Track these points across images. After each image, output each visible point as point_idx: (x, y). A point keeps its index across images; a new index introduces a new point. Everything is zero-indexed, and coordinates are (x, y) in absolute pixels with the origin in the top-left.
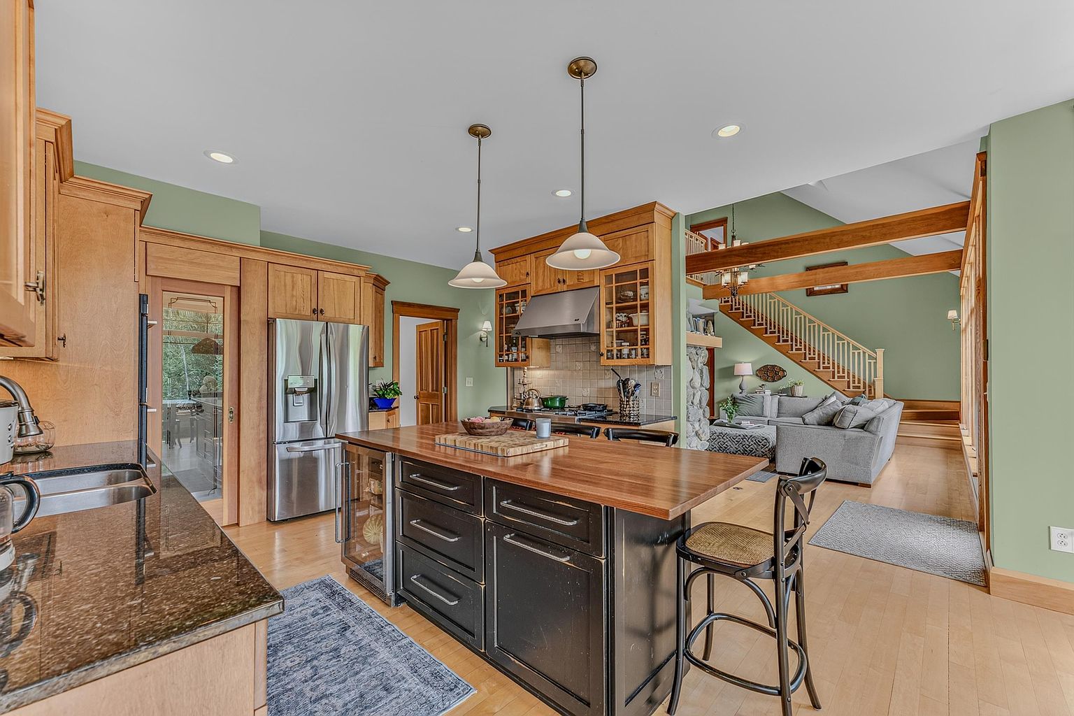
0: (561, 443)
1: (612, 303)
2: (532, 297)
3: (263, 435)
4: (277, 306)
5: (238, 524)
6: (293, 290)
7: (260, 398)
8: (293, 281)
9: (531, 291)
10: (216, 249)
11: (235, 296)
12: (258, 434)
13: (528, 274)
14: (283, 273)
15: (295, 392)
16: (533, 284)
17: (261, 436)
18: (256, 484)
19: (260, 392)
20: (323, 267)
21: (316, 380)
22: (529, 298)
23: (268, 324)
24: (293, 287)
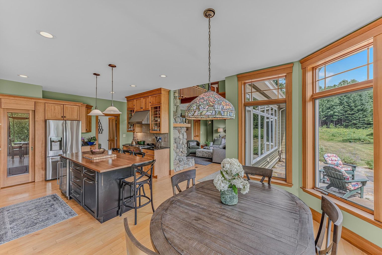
0: (113, 156)
1: (152, 115)
2: (135, 112)
3: (44, 155)
4: (48, 115)
5: (34, 182)
6: (54, 111)
7: (42, 144)
8: (54, 108)
9: (135, 111)
10: (26, 99)
11: (33, 113)
12: (42, 154)
13: (134, 105)
14: (50, 106)
15: (54, 142)
16: (135, 109)
17: (43, 155)
18: (41, 169)
19: (42, 142)
20: (66, 103)
21: (61, 138)
22: (134, 112)
23: (45, 121)
24: (54, 110)
